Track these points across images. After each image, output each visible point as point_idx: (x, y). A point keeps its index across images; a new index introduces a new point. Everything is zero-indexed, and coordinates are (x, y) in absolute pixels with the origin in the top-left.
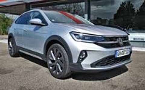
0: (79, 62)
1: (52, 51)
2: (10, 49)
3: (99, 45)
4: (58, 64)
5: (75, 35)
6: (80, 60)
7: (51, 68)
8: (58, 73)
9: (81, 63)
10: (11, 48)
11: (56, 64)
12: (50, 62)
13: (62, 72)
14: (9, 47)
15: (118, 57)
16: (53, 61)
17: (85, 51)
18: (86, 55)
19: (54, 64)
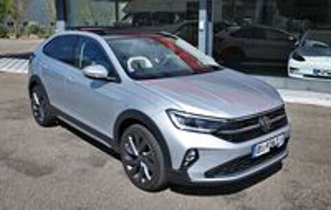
0: (184, 168)
1: (130, 138)
2: (35, 107)
3: (221, 138)
4: (143, 164)
5: (177, 115)
6: (186, 163)
7: (130, 168)
8: (143, 180)
9: (186, 170)
10: (37, 106)
11: (140, 162)
12: (128, 158)
13: (152, 180)
14: (33, 102)
15: (257, 155)
16: (134, 157)
17: (196, 150)
18: (197, 157)
19: (136, 162)
